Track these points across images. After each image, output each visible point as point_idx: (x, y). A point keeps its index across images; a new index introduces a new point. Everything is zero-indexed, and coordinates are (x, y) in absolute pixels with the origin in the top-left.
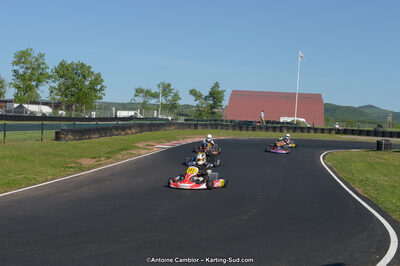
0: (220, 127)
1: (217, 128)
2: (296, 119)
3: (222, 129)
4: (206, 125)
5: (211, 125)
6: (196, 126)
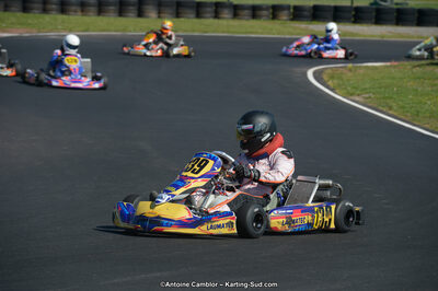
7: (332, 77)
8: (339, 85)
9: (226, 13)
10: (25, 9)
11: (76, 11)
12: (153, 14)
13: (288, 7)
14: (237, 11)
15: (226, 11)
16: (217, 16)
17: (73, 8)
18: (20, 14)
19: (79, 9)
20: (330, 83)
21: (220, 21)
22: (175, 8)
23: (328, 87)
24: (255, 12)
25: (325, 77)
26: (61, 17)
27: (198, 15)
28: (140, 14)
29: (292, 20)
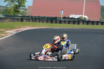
0: (38, 21)
1: (36, 21)
2: (84, 16)
4: (29, 19)
6: (22, 20)
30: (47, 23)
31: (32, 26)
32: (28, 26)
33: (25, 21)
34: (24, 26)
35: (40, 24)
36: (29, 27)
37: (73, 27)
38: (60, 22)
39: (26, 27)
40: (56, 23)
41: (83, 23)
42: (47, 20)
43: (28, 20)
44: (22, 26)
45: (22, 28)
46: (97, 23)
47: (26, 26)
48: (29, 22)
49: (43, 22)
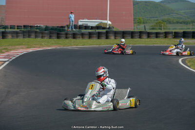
0: (33, 35)
1: (29, 36)
3: (36, 37)
4: (17, 33)
5: (23, 32)
6: (4, 35)
7: (190, 62)
8: (192, 65)
9: (145, 36)
10: (58, 37)
11: (79, 37)
12: (112, 37)
13: (172, 33)
14: (149, 35)
15: (144, 35)
16: (140, 37)
17: (79, 36)
18: (56, 39)
19: (81, 36)
20: (189, 64)
21: (142, 39)
22: (122, 34)
23: (188, 66)
24: (157, 35)
25: (187, 62)
26: (73, 40)
27: (132, 37)
28: (107, 38)
29: (174, 38)
30: (50, 38)
31: (27, 46)
32: (20, 47)
33: (10, 36)
34: (13, 47)
35: (39, 42)
36: (22, 48)
37: (100, 45)
38: (74, 36)
39: (18, 49)
40: (67, 38)
41: (115, 37)
42: (50, 33)
43: (15, 35)
44: (10, 47)
45: (11, 50)
46: (141, 34)
47: (17, 47)
48: (17, 38)
49: (42, 37)
